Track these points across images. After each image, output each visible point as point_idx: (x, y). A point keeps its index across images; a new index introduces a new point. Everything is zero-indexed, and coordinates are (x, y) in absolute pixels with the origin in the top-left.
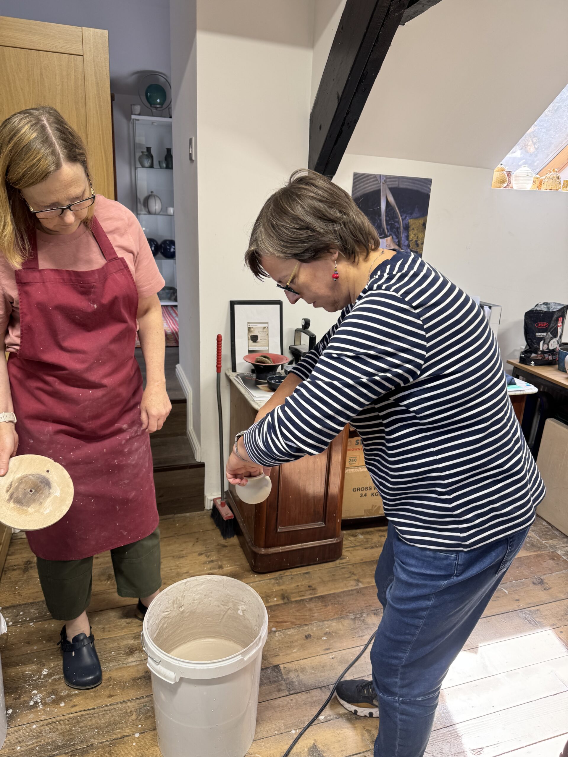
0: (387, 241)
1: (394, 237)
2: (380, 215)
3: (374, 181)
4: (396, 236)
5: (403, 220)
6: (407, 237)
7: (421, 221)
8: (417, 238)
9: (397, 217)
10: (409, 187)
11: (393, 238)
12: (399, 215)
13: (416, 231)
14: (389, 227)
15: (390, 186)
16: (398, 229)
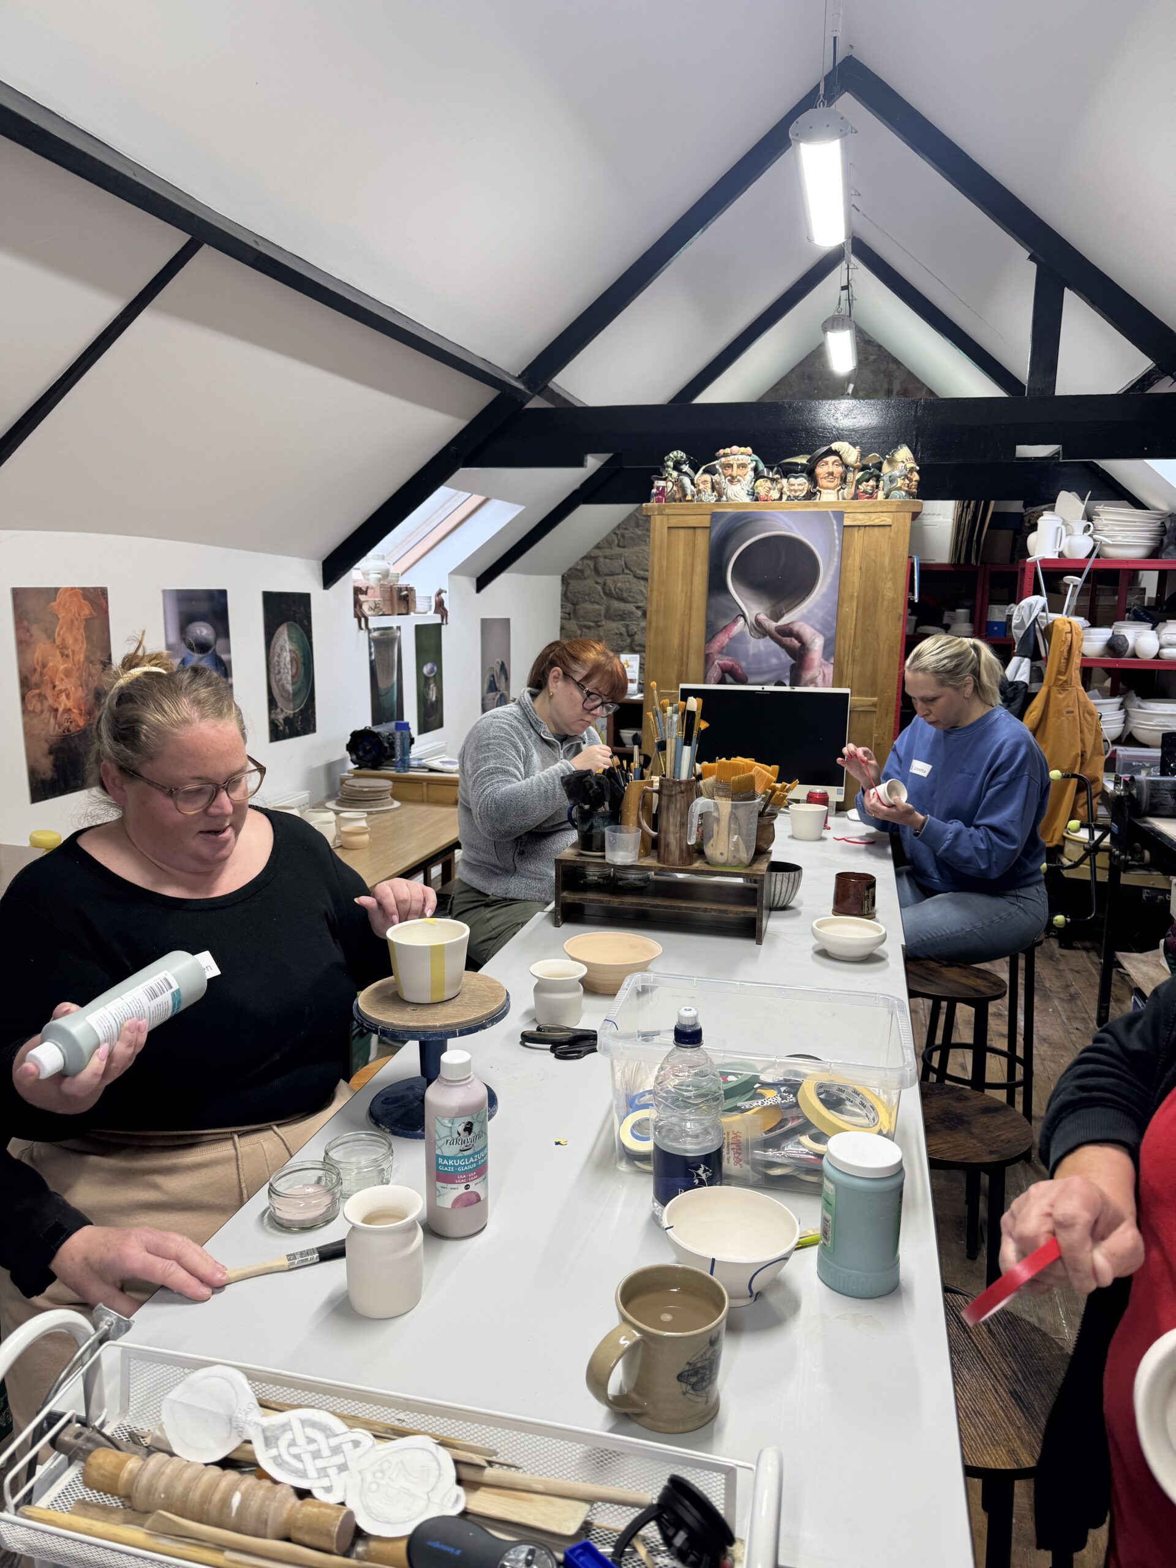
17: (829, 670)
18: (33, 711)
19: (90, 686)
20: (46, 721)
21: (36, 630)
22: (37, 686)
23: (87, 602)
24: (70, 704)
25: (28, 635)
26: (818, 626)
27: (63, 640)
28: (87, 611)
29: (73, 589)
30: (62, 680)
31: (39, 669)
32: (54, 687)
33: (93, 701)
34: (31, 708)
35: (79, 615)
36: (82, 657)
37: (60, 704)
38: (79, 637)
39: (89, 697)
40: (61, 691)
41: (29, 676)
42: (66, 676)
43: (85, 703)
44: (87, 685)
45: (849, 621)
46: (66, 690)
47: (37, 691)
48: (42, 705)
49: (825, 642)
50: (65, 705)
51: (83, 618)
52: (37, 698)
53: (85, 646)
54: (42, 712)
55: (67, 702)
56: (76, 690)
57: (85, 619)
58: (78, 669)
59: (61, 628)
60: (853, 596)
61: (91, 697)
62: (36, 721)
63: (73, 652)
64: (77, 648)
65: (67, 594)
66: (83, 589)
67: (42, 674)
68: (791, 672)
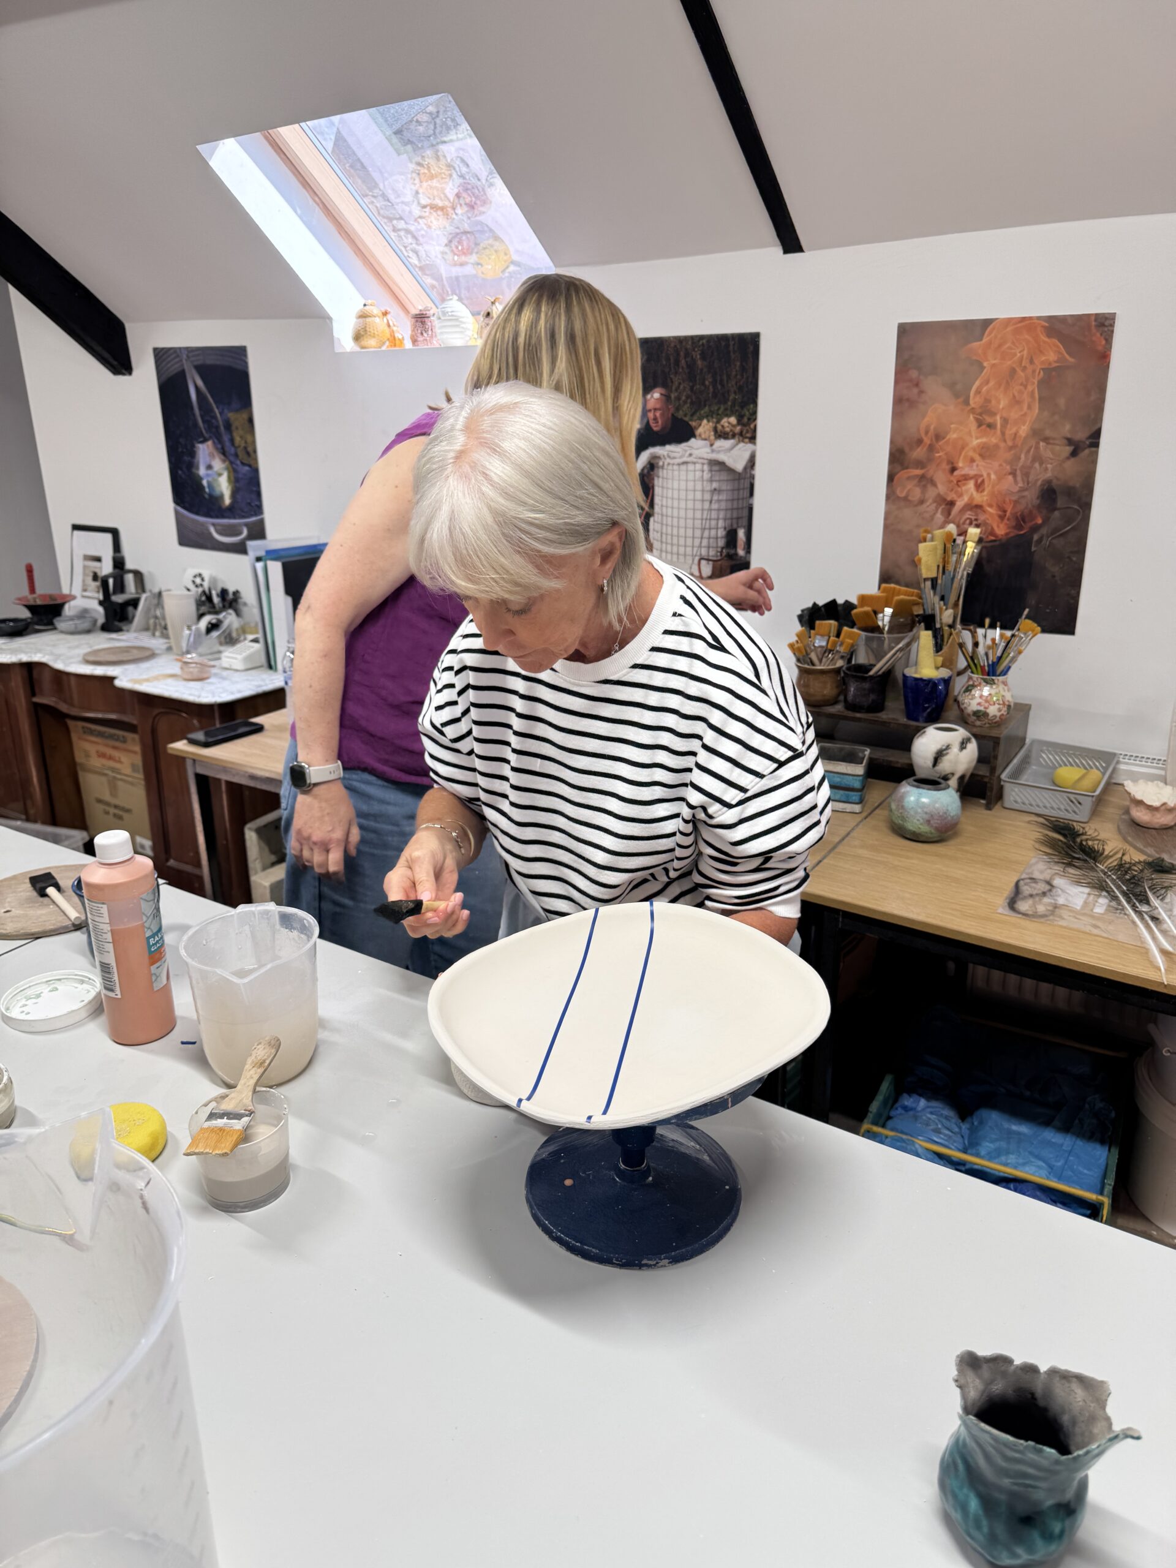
0: (208, 446)
1: (216, 441)
2: (192, 408)
3: (175, 358)
4: (218, 439)
5: (221, 414)
6: (232, 441)
7: (245, 416)
8: (246, 442)
9: (212, 410)
10: (218, 363)
11: (214, 442)
12: (214, 406)
13: (241, 432)
14: (206, 426)
15: (196, 363)
16: (217, 427)
18: (906, 499)
19: (1032, 478)
20: (927, 515)
21: (933, 386)
22: (920, 464)
23: (1057, 341)
24: (979, 498)
25: (915, 391)
27: (987, 401)
28: (1052, 353)
29: (1024, 319)
30: (972, 460)
31: (927, 441)
32: (953, 469)
33: (1038, 502)
34: (901, 493)
35: (1031, 362)
36: (1024, 430)
37: (961, 495)
38: (1026, 397)
39: (1026, 493)
40: (966, 478)
41: (907, 449)
42: (981, 455)
43: (1016, 502)
44: (1026, 475)
46: (975, 477)
47: (919, 472)
48: (924, 492)
50: (971, 498)
51: (1038, 366)
52: (917, 480)
53: (1037, 411)
54: (922, 502)
55: (975, 494)
56: (1000, 478)
57: (1043, 369)
58: (1011, 448)
59: (987, 382)
61: (1032, 497)
62: (907, 513)
63: (1005, 421)
64: (1014, 415)
65: (1009, 329)
66: (1051, 319)
67: (931, 448)
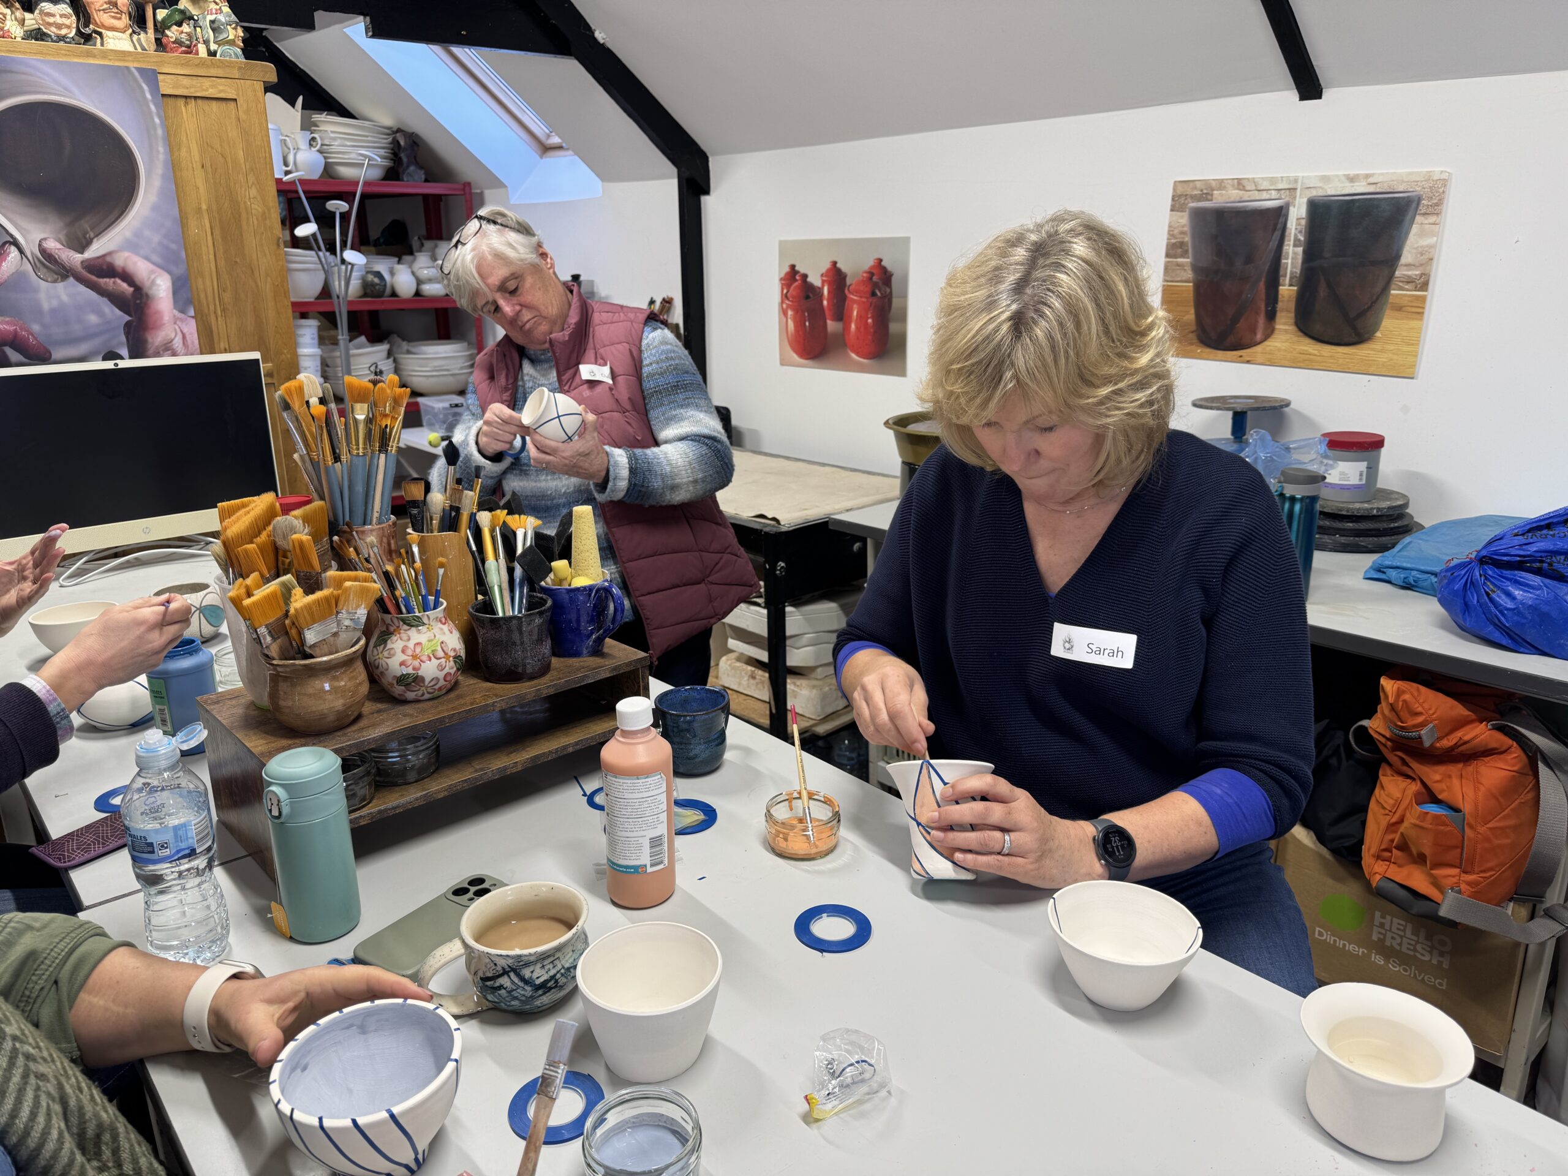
17: (191, 328)
26: (155, 258)
45: (204, 248)
49: (174, 283)
60: (200, 209)
68: (127, 334)
